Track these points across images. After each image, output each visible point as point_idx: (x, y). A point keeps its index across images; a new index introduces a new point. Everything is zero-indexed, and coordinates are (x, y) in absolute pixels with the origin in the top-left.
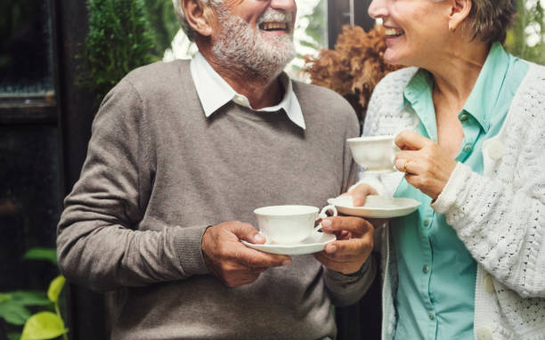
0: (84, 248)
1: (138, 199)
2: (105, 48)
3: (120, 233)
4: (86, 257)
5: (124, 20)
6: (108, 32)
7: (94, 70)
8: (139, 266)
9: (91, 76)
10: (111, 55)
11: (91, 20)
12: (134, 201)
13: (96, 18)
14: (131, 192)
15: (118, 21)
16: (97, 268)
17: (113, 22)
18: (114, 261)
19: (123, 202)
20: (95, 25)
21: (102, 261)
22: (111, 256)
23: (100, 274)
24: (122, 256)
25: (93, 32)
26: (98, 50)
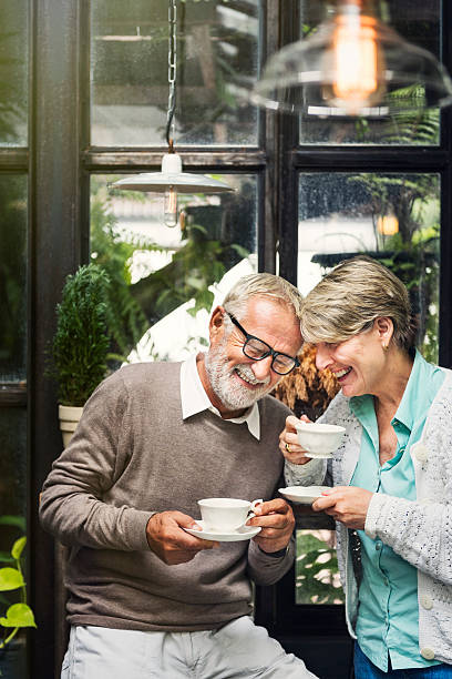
0: (59, 507)
1: (111, 474)
2: (69, 346)
3: (88, 503)
4: (58, 516)
5: (86, 324)
6: (72, 334)
7: (59, 364)
8: (97, 533)
9: (56, 369)
10: (74, 352)
11: (59, 322)
12: (107, 476)
13: (63, 321)
14: (107, 467)
15: (81, 325)
16: (63, 527)
17: (77, 324)
18: (77, 524)
19: (98, 475)
20: (61, 326)
21: (69, 522)
22: (75, 520)
23: (65, 532)
24: (85, 522)
25: (60, 333)
26: (63, 347)
